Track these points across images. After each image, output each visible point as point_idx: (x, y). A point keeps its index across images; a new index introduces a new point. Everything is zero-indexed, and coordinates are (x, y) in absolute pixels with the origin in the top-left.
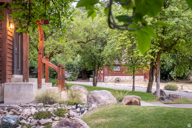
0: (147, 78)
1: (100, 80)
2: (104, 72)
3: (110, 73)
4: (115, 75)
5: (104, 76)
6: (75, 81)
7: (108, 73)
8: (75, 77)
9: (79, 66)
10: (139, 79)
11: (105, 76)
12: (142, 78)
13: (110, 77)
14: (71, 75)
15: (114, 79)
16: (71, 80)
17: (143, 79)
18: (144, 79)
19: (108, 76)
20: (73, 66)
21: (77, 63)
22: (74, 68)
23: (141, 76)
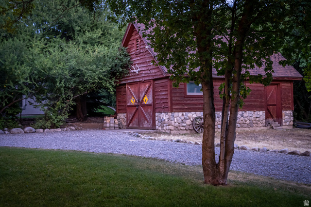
0: (272, 117)
1: (139, 124)
2: (154, 99)
3: (177, 104)
4: (190, 110)
5: (154, 112)
6: (62, 127)
7: (172, 104)
8: (60, 114)
9: (75, 82)
10: (252, 119)
11: (160, 112)
12: (261, 118)
13: (176, 114)
14: (46, 108)
15: (188, 122)
16: (48, 124)
17: (264, 121)
18: (266, 119)
19: (171, 112)
20: (55, 82)
21: (67, 72)
22: (59, 89)
23: (259, 113)
